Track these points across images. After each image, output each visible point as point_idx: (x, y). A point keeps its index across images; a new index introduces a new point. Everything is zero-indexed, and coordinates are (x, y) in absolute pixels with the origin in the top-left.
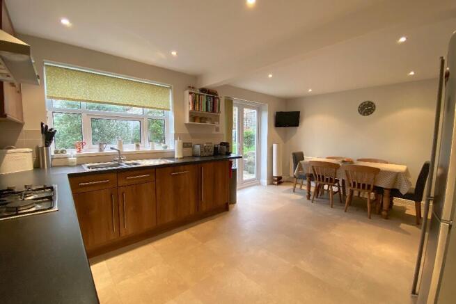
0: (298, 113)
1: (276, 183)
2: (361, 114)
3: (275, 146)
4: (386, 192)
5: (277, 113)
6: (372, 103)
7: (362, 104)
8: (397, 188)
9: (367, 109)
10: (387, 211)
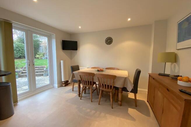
0: (76, 42)
1: (64, 85)
2: (106, 44)
3: (62, 62)
4: (120, 90)
5: (63, 41)
6: (111, 38)
7: (107, 39)
8: (126, 87)
9: (109, 41)
10: (121, 101)
